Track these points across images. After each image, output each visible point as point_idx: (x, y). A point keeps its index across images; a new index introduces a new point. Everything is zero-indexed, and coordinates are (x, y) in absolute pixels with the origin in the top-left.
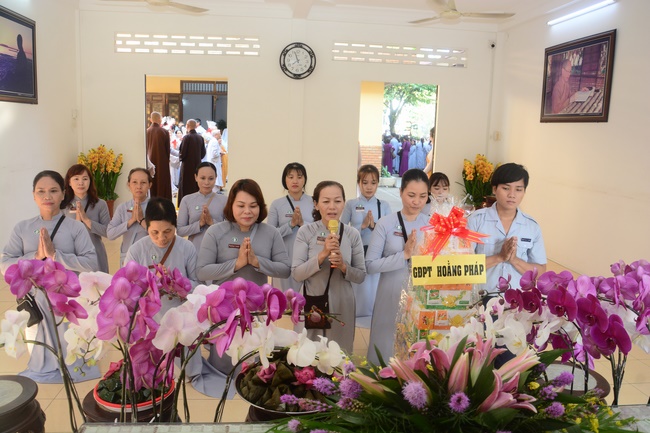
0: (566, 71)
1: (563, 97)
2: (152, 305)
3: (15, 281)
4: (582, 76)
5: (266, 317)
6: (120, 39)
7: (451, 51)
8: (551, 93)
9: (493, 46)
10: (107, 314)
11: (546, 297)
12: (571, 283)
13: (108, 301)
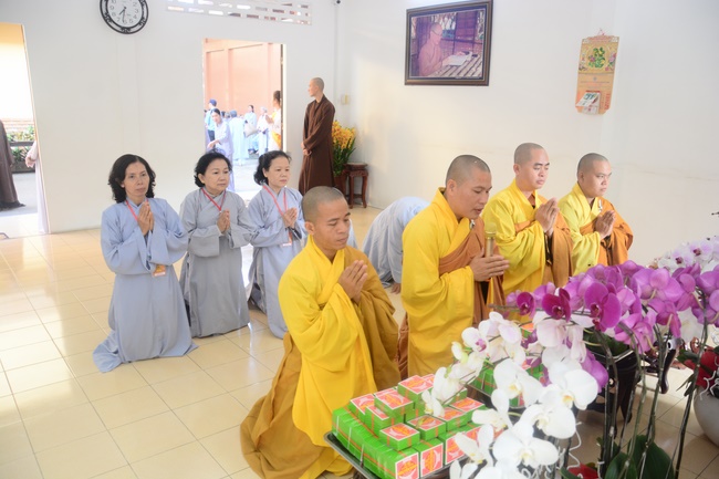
0: (436, 35)
1: (434, 60)
4: (455, 40)
8: (417, 55)
9: (338, 2)
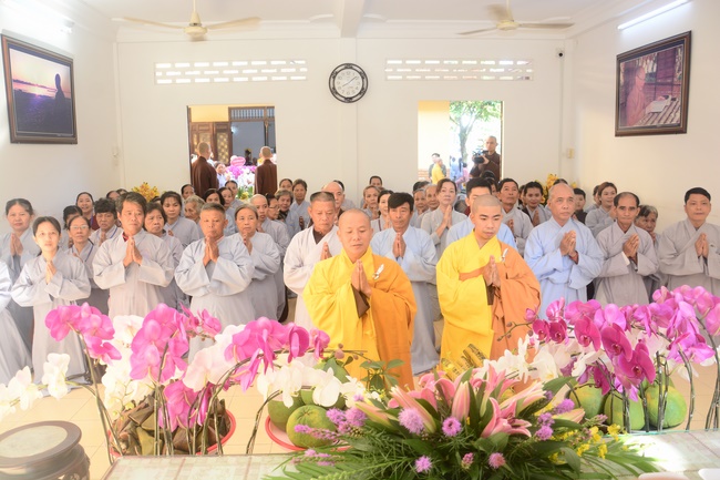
0: (640, 80)
1: (638, 107)
2: (180, 346)
3: (54, 325)
4: (658, 84)
5: (287, 355)
6: (160, 70)
7: (515, 63)
9: (561, 55)
10: (139, 355)
11: (573, 327)
12: (598, 313)
13: (139, 343)
